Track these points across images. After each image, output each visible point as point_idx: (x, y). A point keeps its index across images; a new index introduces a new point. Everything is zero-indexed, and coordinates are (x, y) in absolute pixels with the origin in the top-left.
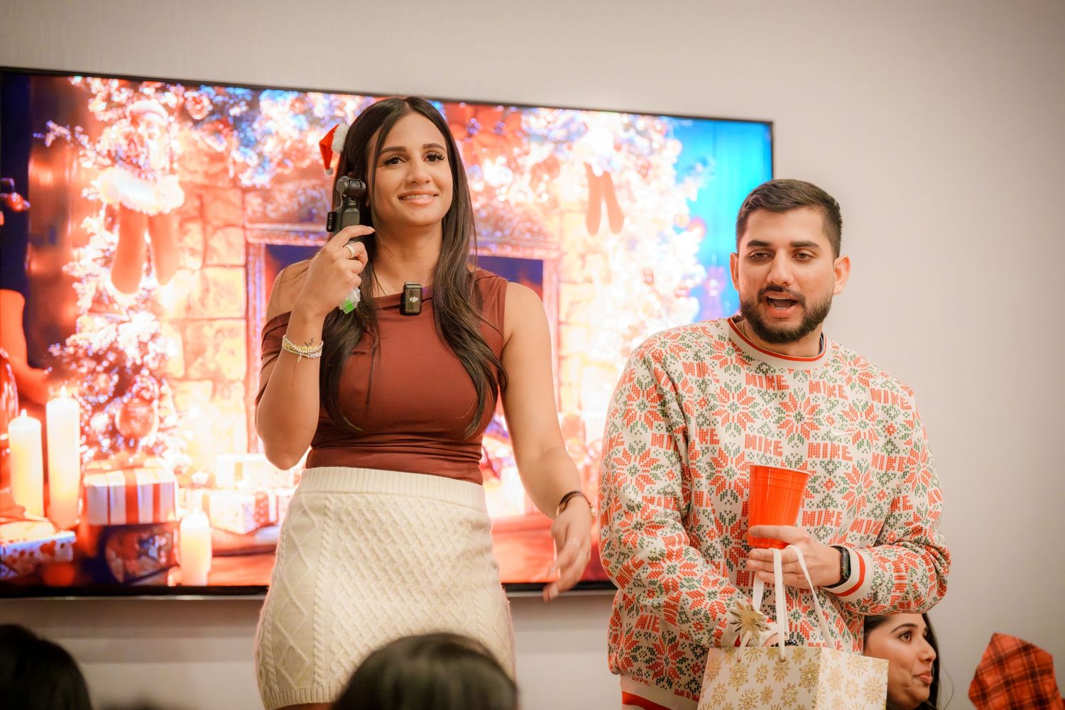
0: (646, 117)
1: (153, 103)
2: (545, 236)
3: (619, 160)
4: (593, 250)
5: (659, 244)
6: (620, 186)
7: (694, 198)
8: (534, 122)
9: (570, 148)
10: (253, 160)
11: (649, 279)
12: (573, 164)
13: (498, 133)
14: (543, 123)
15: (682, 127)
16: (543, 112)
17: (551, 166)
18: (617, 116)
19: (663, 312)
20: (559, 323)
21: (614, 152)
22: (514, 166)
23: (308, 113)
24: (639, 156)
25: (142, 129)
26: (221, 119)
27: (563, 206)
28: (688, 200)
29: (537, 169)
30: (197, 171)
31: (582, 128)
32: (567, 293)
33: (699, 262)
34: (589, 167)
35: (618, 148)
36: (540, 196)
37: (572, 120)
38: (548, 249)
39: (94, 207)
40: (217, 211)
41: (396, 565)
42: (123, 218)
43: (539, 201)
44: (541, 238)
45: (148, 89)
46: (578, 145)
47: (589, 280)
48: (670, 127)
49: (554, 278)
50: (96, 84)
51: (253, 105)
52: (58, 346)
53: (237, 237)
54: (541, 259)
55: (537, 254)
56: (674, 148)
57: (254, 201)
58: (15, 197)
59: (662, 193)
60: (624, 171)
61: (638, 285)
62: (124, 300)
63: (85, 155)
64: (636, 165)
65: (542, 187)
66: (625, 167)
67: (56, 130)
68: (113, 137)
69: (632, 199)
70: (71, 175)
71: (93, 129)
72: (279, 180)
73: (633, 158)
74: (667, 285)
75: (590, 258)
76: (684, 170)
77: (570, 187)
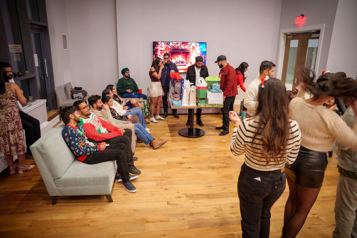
0: (197, 43)
1: (163, 43)
3: (195, 45)
4: (193, 51)
5: (198, 51)
8: (189, 43)
10: (169, 46)
11: (197, 53)
13: (186, 44)
17: (190, 46)
18: (195, 43)
22: (187, 46)
23: (173, 43)
25: (162, 45)
26: (167, 44)
27: (191, 49)
28: (200, 48)
29: (189, 46)
30: (166, 47)
32: (191, 54)
33: (200, 52)
34: (193, 46)
36: (189, 48)
38: (190, 51)
39: (159, 50)
40: (167, 50)
42: (161, 50)
45: (162, 42)
46: (192, 44)
50: (159, 42)
51: (169, 43)
53: (168, 51)
56: (199, 44)
57: (169, 49)
59: (198, 48)
60: (195, 46)
61: (196, 54)
62: (161, 55)
67: (157, 45)
68: (160, 45)
69: (196, 48)
70: (158, 48)
71: (159, 45)
72: (171, 48)
76: (199, 46)
77: (191, 47)
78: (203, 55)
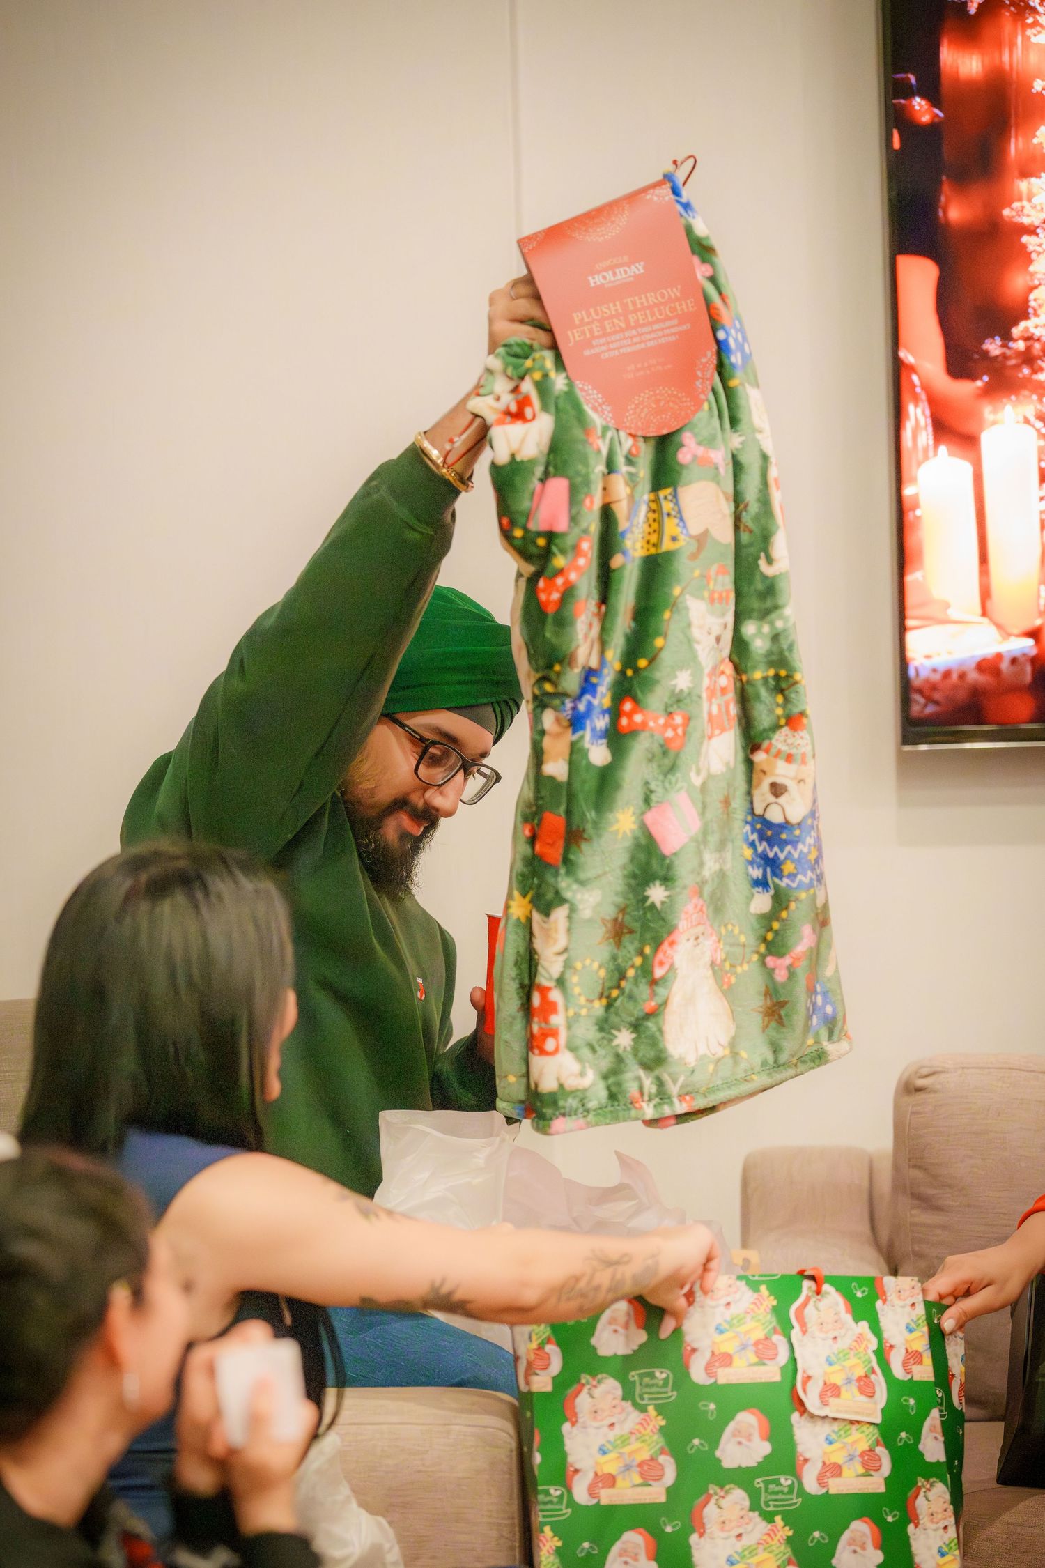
52: (998, 340)
58: (918, 103)
63: (1036, 24)
70: (1013, 58)
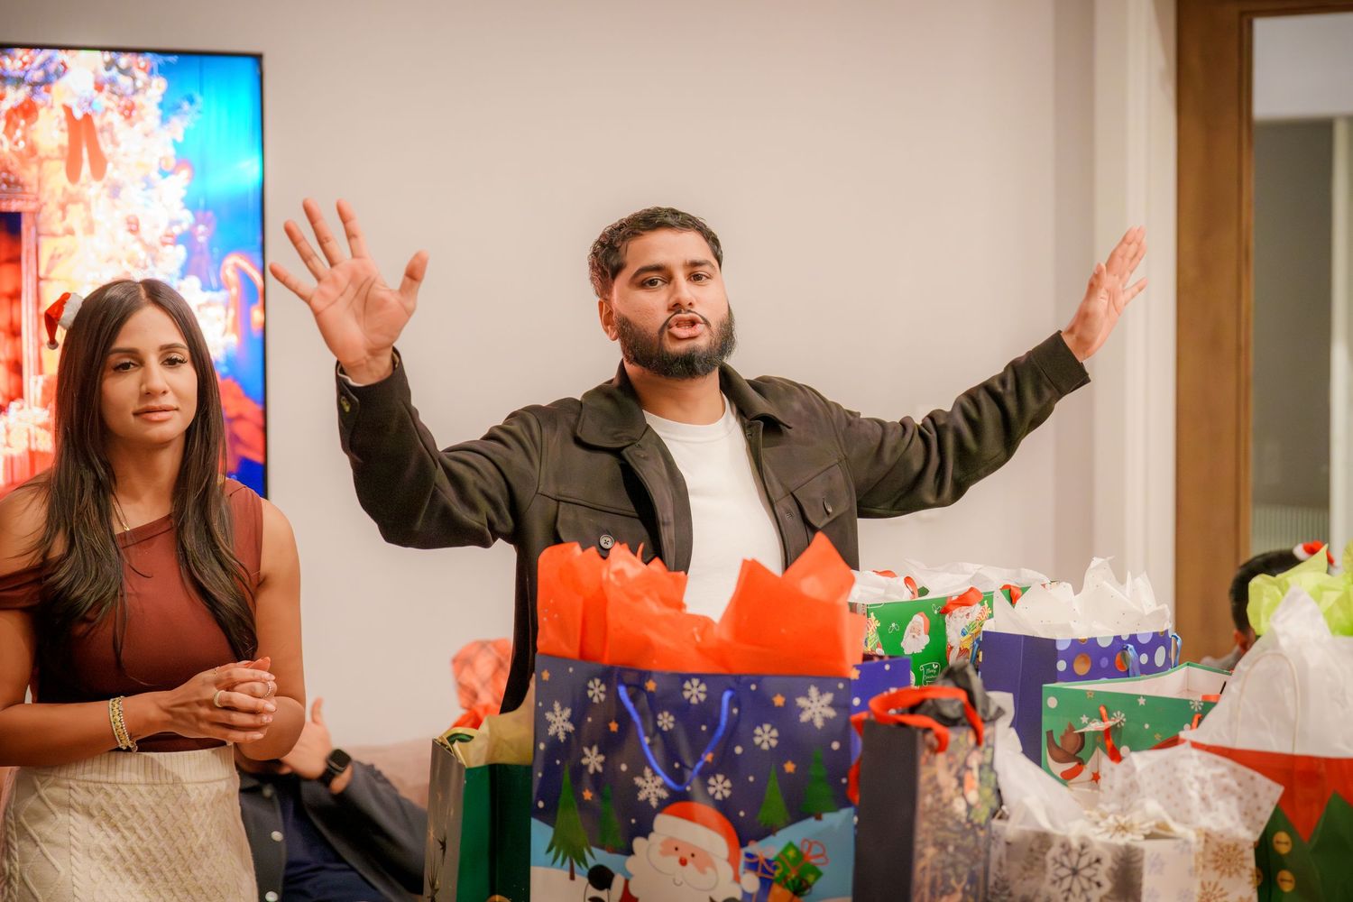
0: (130, 54)
2: (22, 186)
3: (102, 100)
4: (72, 199)
5: (144, 190)
6: (102, 130)
7: (180, 138)
8: (10, 63)
9: (48, 91)
11: (133, 227)
12: (52, 107)
14: (19, 64)
15: (167, 62)
16: (19, 52)
17: (28, 110)
18: (98, 54)
19: (149, 262)
20: (39, 279)
21: (95, 93)
24: (121, 96)
27: (41, 153)
28: (175, 141)
31: (61, 68)
32: (47, 247)
33: (186, 207)
34: (68, 110)
35: (99, 87)
36: (16, 143)
37: (50, 60)
38: (27, 200)
41: (158, 865)
43: (16, 148)
44: (19, 189)
46: (58, 86)
47: (70, 232)
48: (155, 65)
49: (33, 230)
54: (19, 211)
55: (14, 206)
56: (159, 85)
59: (146, 135)
60: (106, 110)
61: (123, 235)
64: (119, 106)
65: (19, 133)
66: (107, 109)
69: (115, 143)
73: (115, 98)
74: (151, 233)
75: (72, 208)
76: (169, 109)
77: (49, 132)
78: (232, 260)
